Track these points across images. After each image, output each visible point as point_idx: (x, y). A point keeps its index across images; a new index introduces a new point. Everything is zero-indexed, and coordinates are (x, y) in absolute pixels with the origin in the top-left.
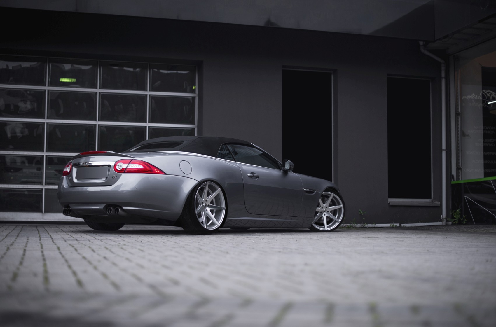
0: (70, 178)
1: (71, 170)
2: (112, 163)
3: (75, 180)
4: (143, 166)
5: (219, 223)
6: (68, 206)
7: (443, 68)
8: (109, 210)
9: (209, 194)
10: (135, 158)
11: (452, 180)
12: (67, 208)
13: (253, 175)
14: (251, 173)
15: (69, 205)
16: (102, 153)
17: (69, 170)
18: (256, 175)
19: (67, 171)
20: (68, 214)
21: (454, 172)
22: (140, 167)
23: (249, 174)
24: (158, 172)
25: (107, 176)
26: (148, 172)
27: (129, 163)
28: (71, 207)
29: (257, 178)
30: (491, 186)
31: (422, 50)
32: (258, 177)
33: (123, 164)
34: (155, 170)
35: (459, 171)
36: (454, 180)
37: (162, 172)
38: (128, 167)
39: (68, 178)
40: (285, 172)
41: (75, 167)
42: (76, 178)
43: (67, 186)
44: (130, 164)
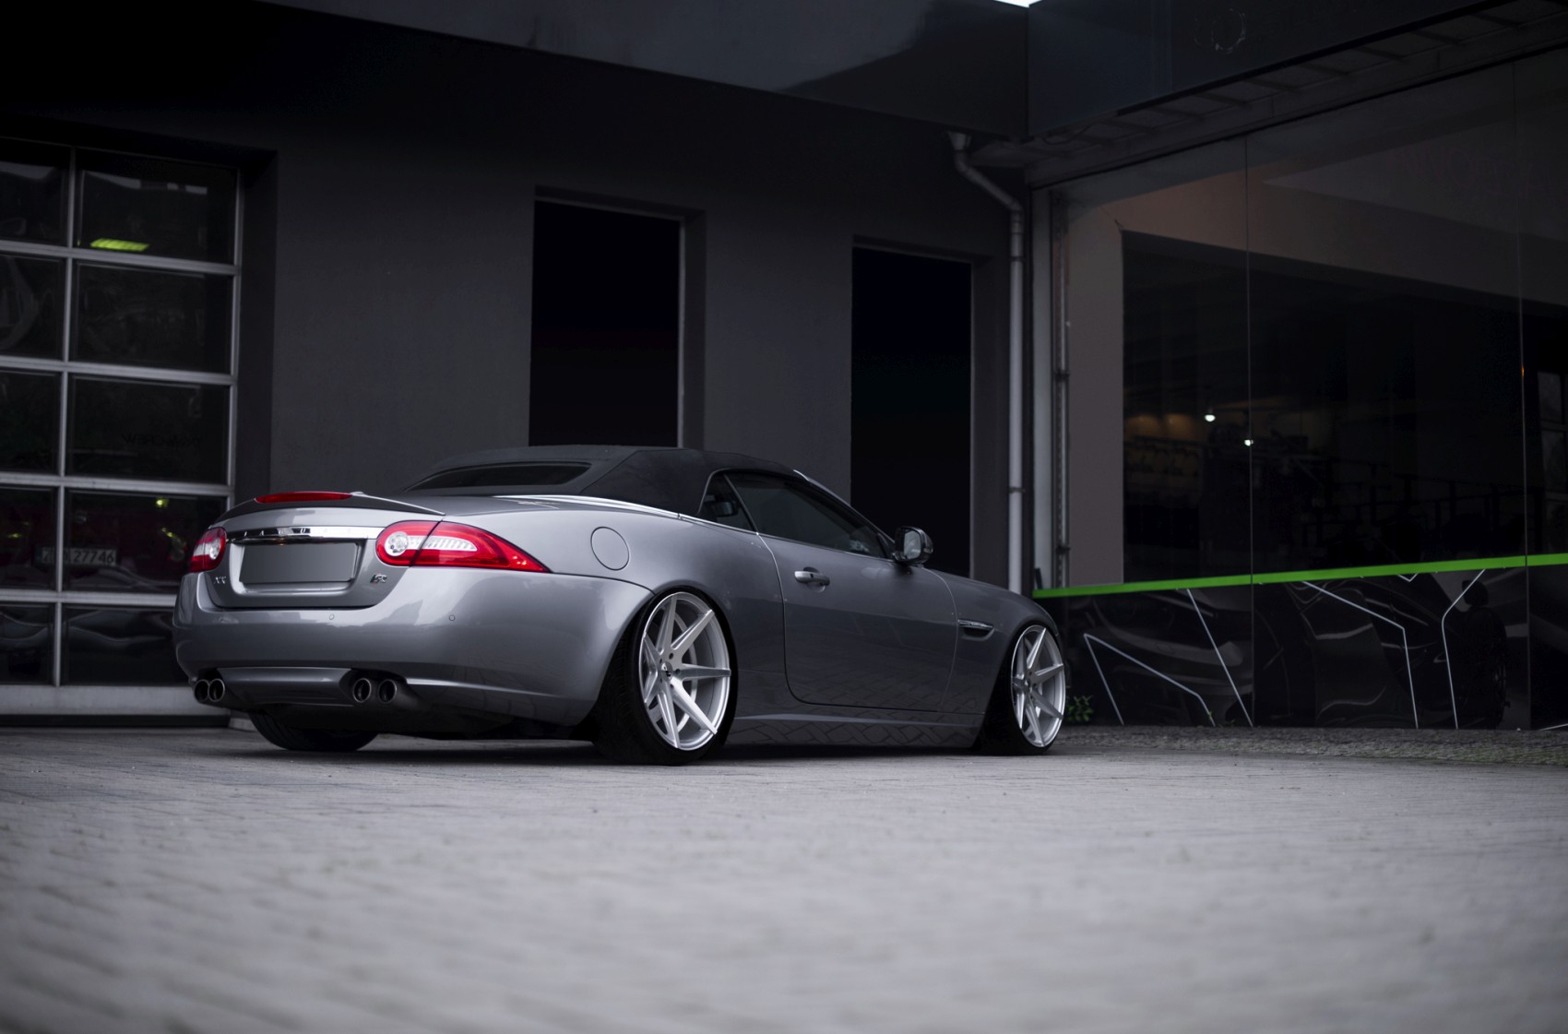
0: (220, 580)
1: (223, 554)
2: (371, 534)
3: (239, 588)
4: (475, 543)
5: (712, 724)
6: (212, 673)
7: (1017, 228)
8: (360, 690)
9: (677, 632)
10: (447, 518)
11: (1036, 587)
12: (210, 679)
13: (812, 575)
14: (806, 569)
15: (218, 669)
16: (336, 497)
17: (217, 553)
18: (821, 574)
19: (208, 556)
20: (213, 698)
21: (1042, 561)
22: (467, 546)
23: (798, 574)
24: (524, 563)
25: (352, 577)
26: (491, 563)
27: (429, 535)
28: (223, 675)
29: (822, 585)
30: (1187, 605)
31: (962, 166)
32: (825, 582)
33: (409, 537)
34: (515, 558)
35: (1060, 557)
36: (1040, 587)
37: (537, 566)
38: (426, 548)
39: (214, 580)
40: (904, 567)
41: (237, 544)
42: (241, 579)
43: (210, 605)
44: (431, 537)
